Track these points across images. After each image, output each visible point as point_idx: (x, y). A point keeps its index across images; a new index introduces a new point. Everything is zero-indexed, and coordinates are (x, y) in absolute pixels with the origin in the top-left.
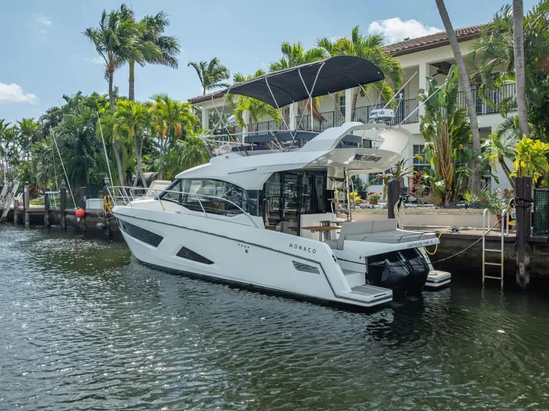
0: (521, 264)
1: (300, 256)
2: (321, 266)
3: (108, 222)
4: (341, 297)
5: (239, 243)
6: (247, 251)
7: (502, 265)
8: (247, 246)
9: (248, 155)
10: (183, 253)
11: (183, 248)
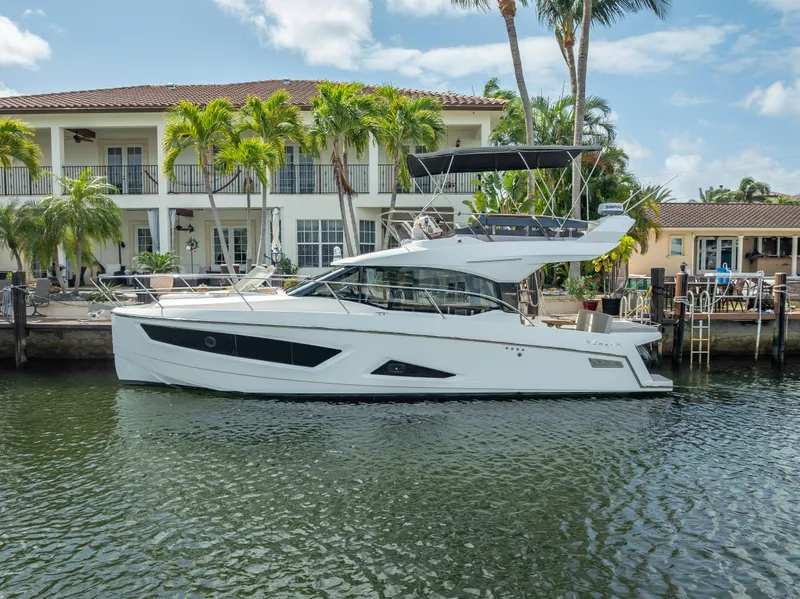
1: (601, 352)
2: (628, 360)
4: (646, 387)
8: (521, 348)
9: (492, 240)
10: (390, 368)
11: (391, 362)
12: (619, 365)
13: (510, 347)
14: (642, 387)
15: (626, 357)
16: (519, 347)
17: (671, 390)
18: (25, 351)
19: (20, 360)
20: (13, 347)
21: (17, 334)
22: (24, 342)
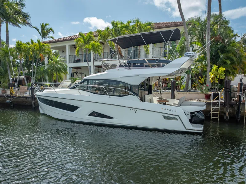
0: (227, 112)
1: (168, 113)
2: (179, 117)
3: (12, 100)
4: (189, 129)
5: (131, 109)
6: (135, 112)
7: (219, 113)
8: (136, 110)
9: (130, 69)
10: (93, 114)
11: (94, 112)
12: (176, 119)
13: (132, 109)
14: (186, 129)
15: (178, 116)
16: (135, 110)
17: (202, 132)
18: (34, 104)
19: (33, 106)
20: (31, 102)
21: (32, 99)
22: (34, 101)
